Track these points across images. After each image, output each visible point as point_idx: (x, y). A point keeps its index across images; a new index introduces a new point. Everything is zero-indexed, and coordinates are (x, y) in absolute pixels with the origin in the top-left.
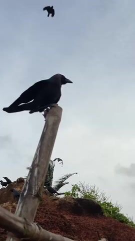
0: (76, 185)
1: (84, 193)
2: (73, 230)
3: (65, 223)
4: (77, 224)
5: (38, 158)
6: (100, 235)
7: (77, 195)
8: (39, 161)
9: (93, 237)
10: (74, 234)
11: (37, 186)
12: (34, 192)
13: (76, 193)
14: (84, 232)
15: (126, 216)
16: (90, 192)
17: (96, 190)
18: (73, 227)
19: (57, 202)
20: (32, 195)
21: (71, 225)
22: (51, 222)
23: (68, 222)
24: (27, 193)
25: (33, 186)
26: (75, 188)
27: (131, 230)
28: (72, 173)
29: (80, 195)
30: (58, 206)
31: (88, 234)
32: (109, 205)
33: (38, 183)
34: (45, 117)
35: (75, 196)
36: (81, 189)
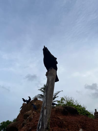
0: (62, 97)
1: (67, 101)
2: (64, 125)
3: (60, 122)
4: (66, 121)
5: (45, 103)
6: (79, 126)
7: (64, 102)
8: (46, 105)
9: (75, 128)
10: (65, 127)
11: (46, 122)
12: (45, 127)
13: (63, 101)
14: (70, 125)
15: (89, 112)
16: (70, 100)
17: (72, 99)
18: (64, 123)
19: (55, 109)
20: (44, 128)
21: (63, 122)
22: (53, 122)
23: (62, 121)
24: (41, 127)
25: (44, 122)
26: (62, 99)
27: (94, 121)
28: (60, 91)
29: (65, 103)
30: (55, 111)
31: (72, 126)
32: (80, 106)
33: (47, 120)
34: (47, 76)
35: (62, 103)
36: (65, 99)
